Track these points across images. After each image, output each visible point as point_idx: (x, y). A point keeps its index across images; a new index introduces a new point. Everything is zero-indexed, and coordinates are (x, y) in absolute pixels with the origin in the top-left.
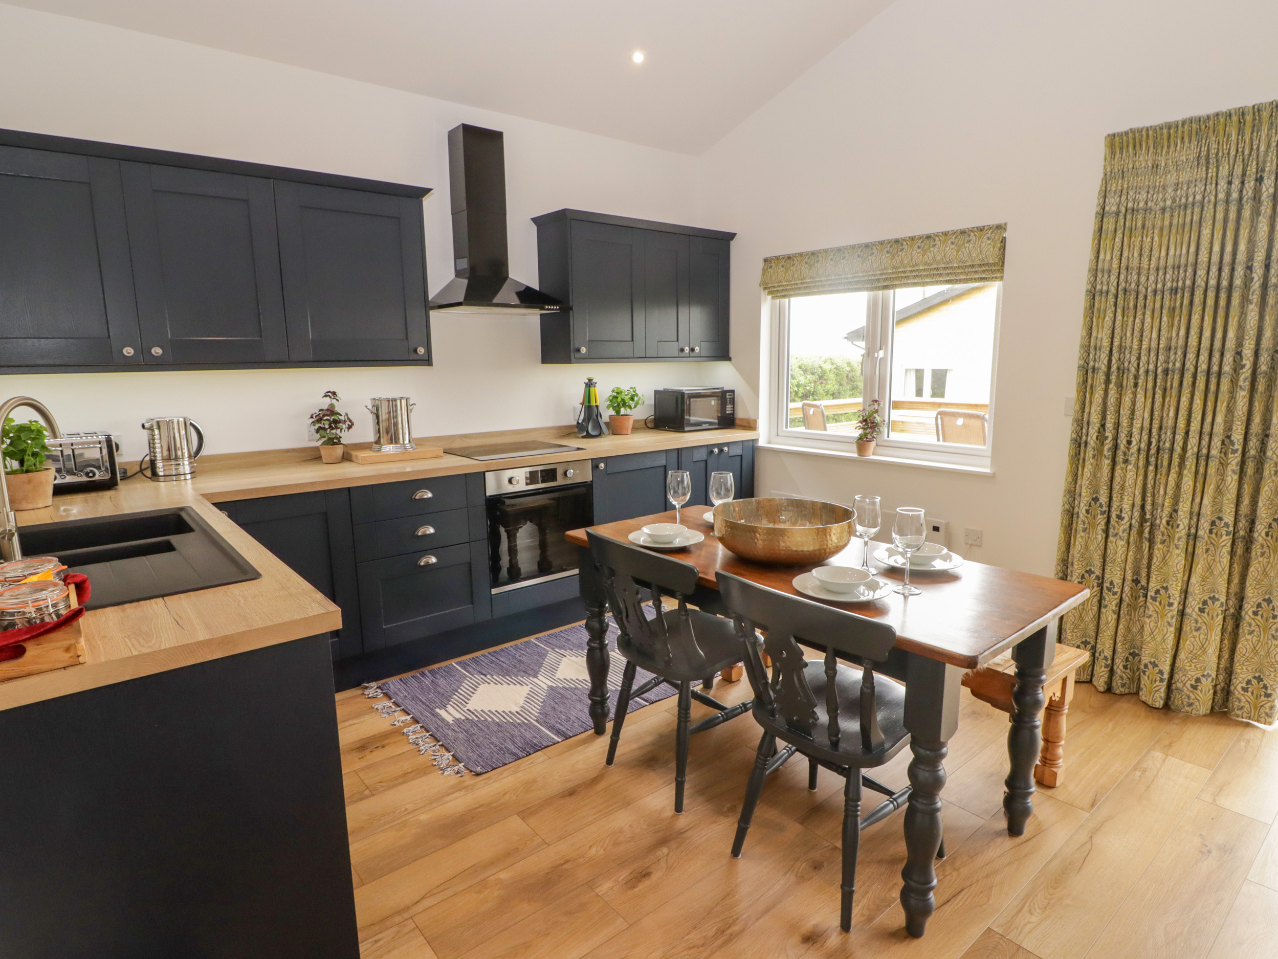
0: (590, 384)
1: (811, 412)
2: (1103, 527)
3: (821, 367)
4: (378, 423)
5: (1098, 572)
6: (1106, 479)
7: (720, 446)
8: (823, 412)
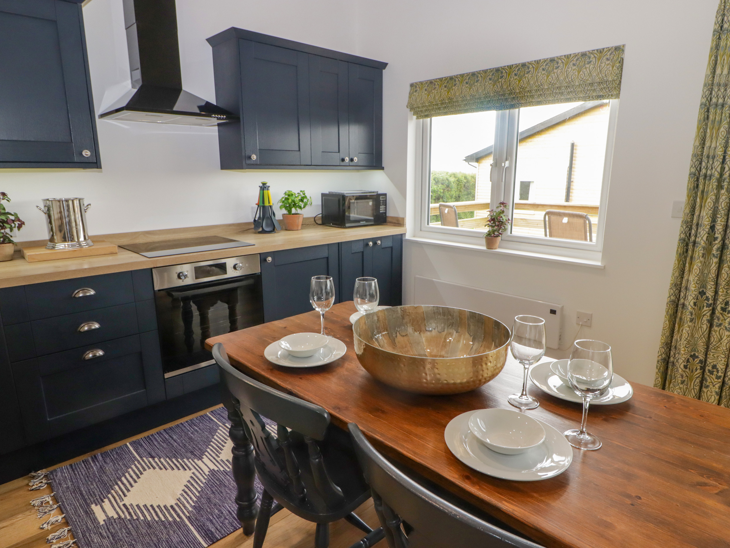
0: (264, 187)
1: (446, 211)
2: (709, 318)
3: (447, 180)
4: (50, 222)
5: (701, 357)
6: (714, 276)
7: (374, 240)
8: (455, 211)
